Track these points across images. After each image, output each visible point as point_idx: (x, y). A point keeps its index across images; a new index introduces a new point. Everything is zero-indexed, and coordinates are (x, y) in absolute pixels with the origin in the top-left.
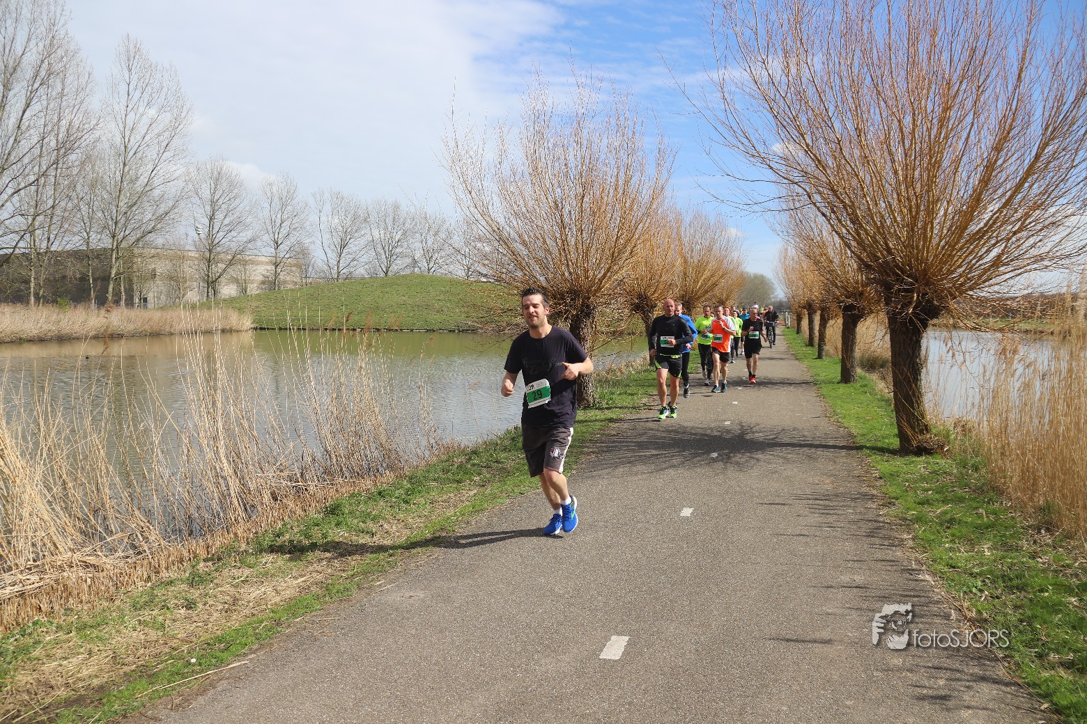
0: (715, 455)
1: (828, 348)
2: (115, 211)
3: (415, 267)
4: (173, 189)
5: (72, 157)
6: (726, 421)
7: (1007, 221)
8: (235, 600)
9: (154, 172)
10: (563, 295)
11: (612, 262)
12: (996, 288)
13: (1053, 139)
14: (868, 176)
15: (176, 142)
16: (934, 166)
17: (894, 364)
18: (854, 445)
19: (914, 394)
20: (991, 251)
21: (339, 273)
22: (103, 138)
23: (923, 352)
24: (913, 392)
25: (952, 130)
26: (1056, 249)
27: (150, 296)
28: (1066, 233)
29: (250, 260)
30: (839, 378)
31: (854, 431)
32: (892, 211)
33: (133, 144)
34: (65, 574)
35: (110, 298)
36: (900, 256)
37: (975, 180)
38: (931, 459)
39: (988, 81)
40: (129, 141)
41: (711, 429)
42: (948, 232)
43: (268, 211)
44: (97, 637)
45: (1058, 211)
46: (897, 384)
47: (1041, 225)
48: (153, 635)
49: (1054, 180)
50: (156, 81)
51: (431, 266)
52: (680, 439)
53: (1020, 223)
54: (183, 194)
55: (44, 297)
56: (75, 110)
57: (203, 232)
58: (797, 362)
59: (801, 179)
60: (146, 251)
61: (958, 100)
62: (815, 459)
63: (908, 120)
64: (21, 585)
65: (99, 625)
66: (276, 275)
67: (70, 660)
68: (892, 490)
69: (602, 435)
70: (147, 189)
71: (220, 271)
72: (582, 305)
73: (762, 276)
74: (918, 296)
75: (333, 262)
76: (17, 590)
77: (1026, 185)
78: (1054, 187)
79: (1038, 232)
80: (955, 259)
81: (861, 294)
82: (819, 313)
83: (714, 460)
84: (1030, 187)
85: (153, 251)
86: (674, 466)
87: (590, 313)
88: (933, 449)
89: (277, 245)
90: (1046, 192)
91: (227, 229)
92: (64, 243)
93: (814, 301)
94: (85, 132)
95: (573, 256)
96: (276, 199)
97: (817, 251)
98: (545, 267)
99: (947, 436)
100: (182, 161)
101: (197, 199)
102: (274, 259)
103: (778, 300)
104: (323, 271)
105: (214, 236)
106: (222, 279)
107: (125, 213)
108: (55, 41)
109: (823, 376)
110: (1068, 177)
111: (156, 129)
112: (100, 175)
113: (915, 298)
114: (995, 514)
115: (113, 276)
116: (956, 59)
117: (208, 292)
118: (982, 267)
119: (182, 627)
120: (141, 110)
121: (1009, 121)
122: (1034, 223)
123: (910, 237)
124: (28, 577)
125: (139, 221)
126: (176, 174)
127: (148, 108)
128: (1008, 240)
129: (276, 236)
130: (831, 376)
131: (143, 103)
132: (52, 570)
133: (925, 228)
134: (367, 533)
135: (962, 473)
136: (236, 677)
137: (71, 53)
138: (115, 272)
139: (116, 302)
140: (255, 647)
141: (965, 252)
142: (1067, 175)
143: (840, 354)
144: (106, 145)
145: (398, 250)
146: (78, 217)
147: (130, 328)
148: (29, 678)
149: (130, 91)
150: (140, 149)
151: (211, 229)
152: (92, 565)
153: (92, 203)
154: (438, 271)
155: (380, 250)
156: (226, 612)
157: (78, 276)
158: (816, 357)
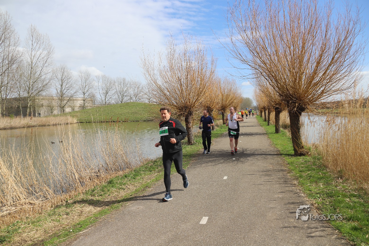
0: (234, 159)
1: (271, 122)
2: (28, 84)
3: (131, 100)
4: (49, 76)
5: (14, 66)
7: (325, 79)
9: (42, 71)
10: (182, 108)
11: (198, 96)
12: (322, 101)
13: (337, 53)
15: (49, 60)
16: (301, 62)
17: (291, 126)
18: (279, 154)
19: (298, 137)
20: (320, 89)
21: (106, 103)
22: (24, 60)
23: (300, 123)
24: (298, 135)
25: (306, 50)
26: (341, 87)
27: (42, 112)
28: (344, 82)
29: (75, 99)
30: (275, 132)
31: (280, 149)
32: (288, 77)
33: (34, 61)
34: (24, 207)
35: (28, 114)
36: (292, 92)
37: (314, 66)
38: (304, 157)
39: (317, 35)
42: (307, 83)
43: (81, 82)
44: (38, 225)
45: (341, 75)
46: (292, 134)
47: (336, 80)
48: (57, 224)
49: (339, 66)
50: (42, 40)
51: (137, 99)
52: (223, 154)
53: (329, 80)
54: (52, 78)
55: (5, 114)
56: (14, 50)
57: (59, 90)
58: (261, 127)
59: (258, 68)
60: (39, 97)
62: (267, 159)
63: (292, 47)
64: (9, 211)
65: (39, 221)
66: (84, 104)
67: (31, 233)
68: (292, 168)
69: (197, 154)
70: (40, 76)
71: (65, 103)
72: (189, 111)
73: (249, 98)
75: (104, 99)
76: (8, 212)
77: (331, 67)
78: (339, 68)
79: (335, 82)
80: (309, 92)
81: (281, 104)
82: (267, 110)
83: (234, 160)
85: (42, 97)
86: (221, 163)
87: (191, 114)
88: (305, 154)
89: (84, 93)
90: (337, 69)
91: (67, 89)
92: (11, 95)
93: (266, 106)
94: (18, 57)
95: (185, 94)
96: (83, 79)
98: (176, 99)
99: (310, 149)
100: (51, 67)
101: (57, 79)
102: (83, 99)
103: (254, 106)
104: (100, 102)
105: (63, 92)
106: (66, 107)
107: (32, 85)
108: (7, 28)
109: (270, 131)
111: (42, 56)
112: (23, 72)
113: (297, 105)
114: (325, 174)
117: (61, 111)
118: (318, 94)
119: (65, 221)
120: (37, 49)
122: (333, 79)
123: (294, 85)
124: (11, 208)
125: (37, 87)
126: (49, 71)
127: (39, 49)
128: (326, 85)
129: (84, 91)
130: (272, 131)
131: (37, 47)
132: (19, 205)
133: (299, 82)
134: (122, 189)
135: (314, 161)
136: (85, 235)
137: (12, 31)
138: (29, 105)
139: (30, 115)
140: (90, 226)
141: (312, 89)
142: (343, 64)
143: (275, 124)
144: (25, 62)
145: (125, 94)
146: (16, 86)
147: (35, 124)
148: (18, 239)
149: (33, 44)
150: (37, 63)
151: (62, 89)
152: (32, 203)
153: (20, 82)
154: (139, 101)
155: (119, 94)
156: (79, 216)
157: (17, 106)
158: (267, 125)
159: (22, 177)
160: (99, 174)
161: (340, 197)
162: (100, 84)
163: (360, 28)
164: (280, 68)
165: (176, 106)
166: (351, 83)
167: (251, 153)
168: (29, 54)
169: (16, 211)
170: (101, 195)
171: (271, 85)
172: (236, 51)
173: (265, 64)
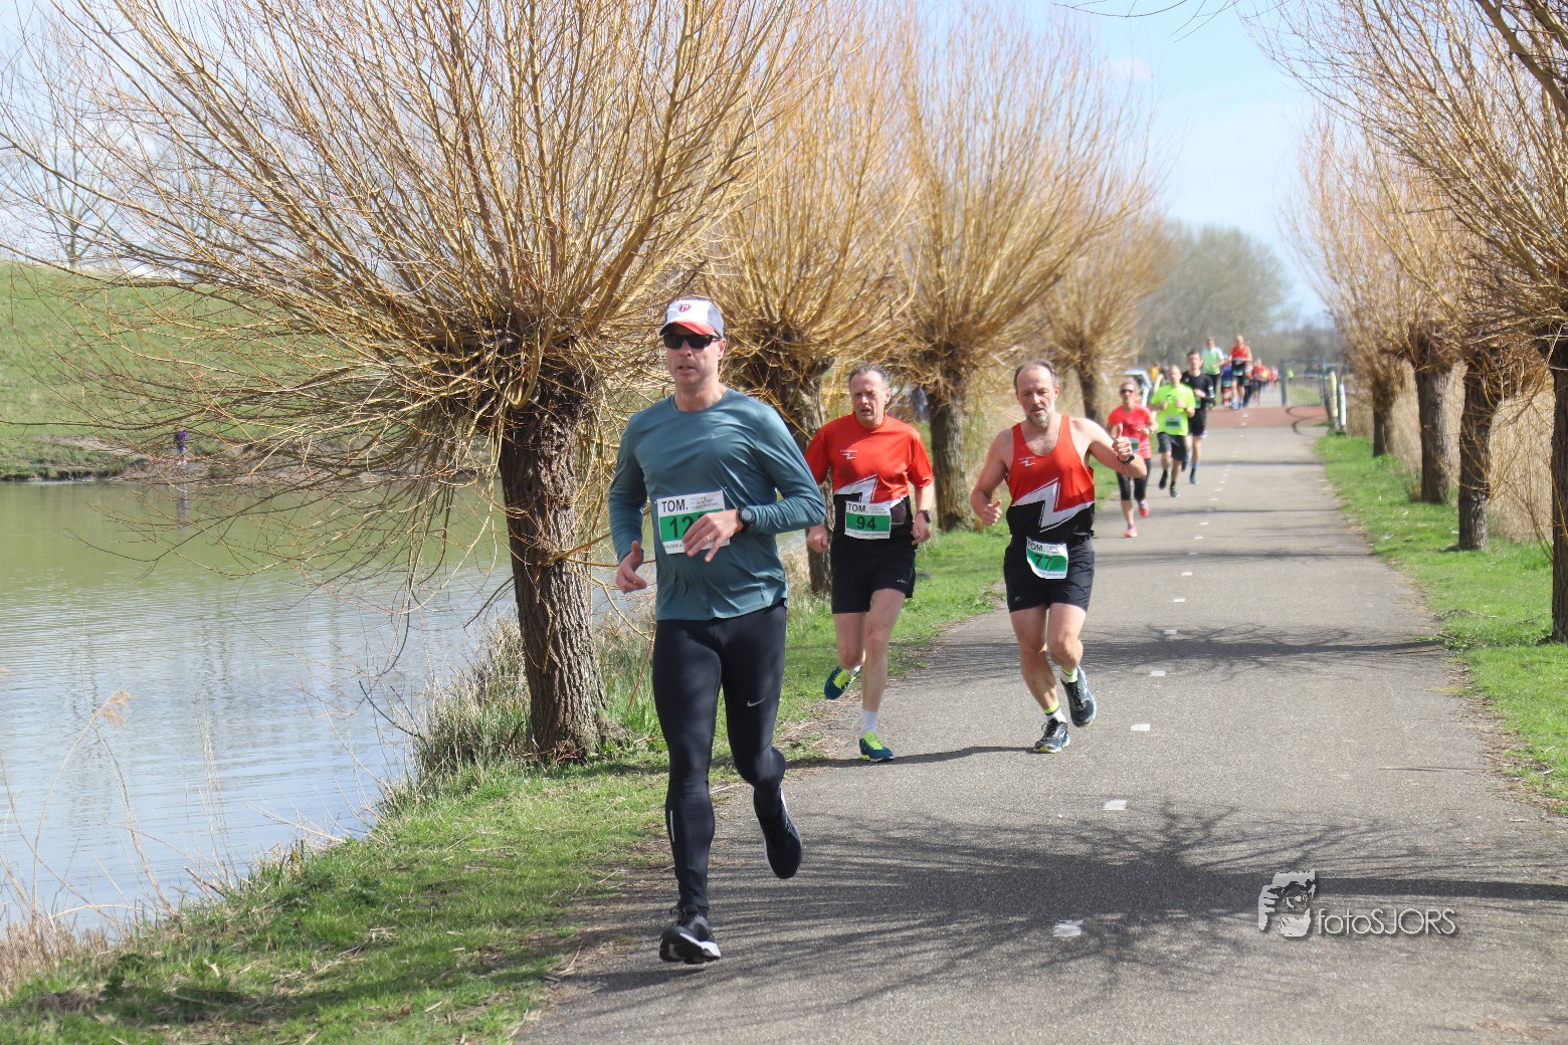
0: (1069, 930)
1: (1496, 506)
6: (1112, 797)
10: (467, 330)
11: (656, 200)
30: (1547, 622)
41: (1058, 832)
52: (940, 872)
58: (1374, 566)
69: (639, 868)
72: (546, 371)
73: (1236, 236)
82: (1459, 370)
86: (915, 980)
87: (578, 399)
93: (1439, 326)
95: (504, 167)
97: (1449, 134)
98: (390, 221)
103: (1300, 326)
109: (1484, 615)
158: (1453, 542)
165: (391, 307)
171: (1532, 67)
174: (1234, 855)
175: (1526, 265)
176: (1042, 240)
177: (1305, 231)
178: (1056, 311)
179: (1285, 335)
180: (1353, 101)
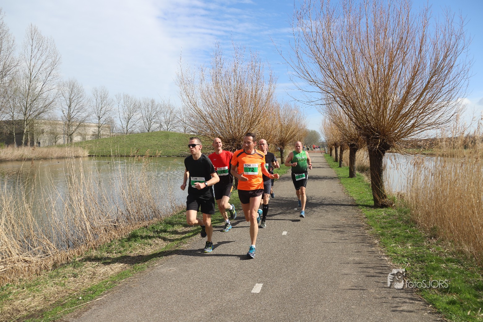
0: (296, 209)
1: (343, 162)
2: (25, 103)
3: (161, 128)
4: (52, 93)
5: (6, 78)
7: (417, 108)
8: (94, 274)
9: (44, 86)
10: (229, 140)
11: (250, 126)
12: (413, 137)
13: (434, 75)
14: (359, 90)
15: (53, 72)
16: (387, 86)
17: (371, 169)
18: (354, 204)
19: (380, 182)
20: (410, 121)
21: (127, 131)
22: (21, 70)
23: (383, 165)
25: (393, 71)
26: (437, 120)
27: (41, 141)
28: (442, 114)
29: (87, 125)
30: (349, 175)
31: (355, 198)
32: (370, 105)
33: (34, 74)
34: (16, 265)
35: (23, 142)
36: (373, 124)
37: (404, 91)
38: (386, 209)
39: (408, 50)
40: (32, 71)
41: (294, 198)
42: (393, 113)
43: (95, 103)
44: (36, 290)
45: (438, 105)
46: (373, 178)
47: (431, 110)
48: (61, 289)
49: (436, 91)
50: (45, 45)
51: (168, 127)
53: (422, 110)
54: (57, 96)
56: (7, 57)
57: (66, 112)
58: (330, 169)
59: (329, 92)
60: (39, 121)
61: (396, 59)
62: (339, 211)
63: (376, 66)
65: (36, 285)
66: (99, 132)
67: (26, 300)
68: (371, 223)
70: (41, 93)
71: (74, 130)
73: (315, 131)
74: (380, 141)
75: (125, 126)
77: (425, 94)
78: (435, 95)
79: (430, 113)
80: (396, 125)
81: (358, 139)
82: (339, 147)
83: (296, 211)
84: (426, 94)
85: (43, 121)
88: (388, 205)
89: (99, 117)
90: (433, 97)
91: (77, 111)
92: (2, 117)
93: (337, 142)
94: (12, 67)
95: (233, 123)
96: (99, 98)
97: (338, 121)
98: (220, 128)
99: (394, 200)
100: (56, 81)
101: (63, 97)
102: (98, 124)
103: (322, 141)
104: (120, 130)
105: (71, 114)
106: (74, 134)
107: (30, 104)
109: (342, 175)
110: (441, 90)
111: (45, 66)
112: (19, 86)
113: (379, 141)
114: (414, 232)
115: (25, 132)
116: (395, 42)
117: (68, 140)
118: (408, 128)
119: (72, 285)
120: (38, 57)
121: (417, 67)
122: (428, 110)
123: (377, 116)
125: (37, 107)
126: (54, 87)
127: (40, 57)
128: (418, 117)
129: (99, 114)
130: (345, 174)
131: (38, 55)
132: (10, 263)
133: (383, 112)
134: (149, 244)
135: (400, 215)
136: (100, 304)
137: (5, 32)
138: (26, 131)
139: (26, 144)
140: (106, 292)
141: (400, 121)
142: (440, 90)
143: (349, 166)
144: (21, 73)
145: (154, 120)
146: (8, 105)
147: (33, 156)
148: (9, 307)
149: (33, 49)
150: (37, 75)
151: (69, 111)
152: (28, 261)
153: (15, 99)
154: (172, 130)
155: (146, 120)
156: (91, 278)
157: (9, 132)
158: (338, 166)
159: (15, 226)
160: (117, 224)
161: (433, 262)
162: (120, 106)
163: (464, 45)
164: (359, 92)
166: (449, 115)
167: (318, 202)
168: (28, 63)
169: (6, 270)
170: (120, 252)
171: (347, 114)
172: (303, 69)
173: (340, 86)
174: (314, 201)
175: (347, 136)
176: (293, 131)
177: (323, 131)
178: (295, 139)
179: (320, 142)
180: (328, 117)
